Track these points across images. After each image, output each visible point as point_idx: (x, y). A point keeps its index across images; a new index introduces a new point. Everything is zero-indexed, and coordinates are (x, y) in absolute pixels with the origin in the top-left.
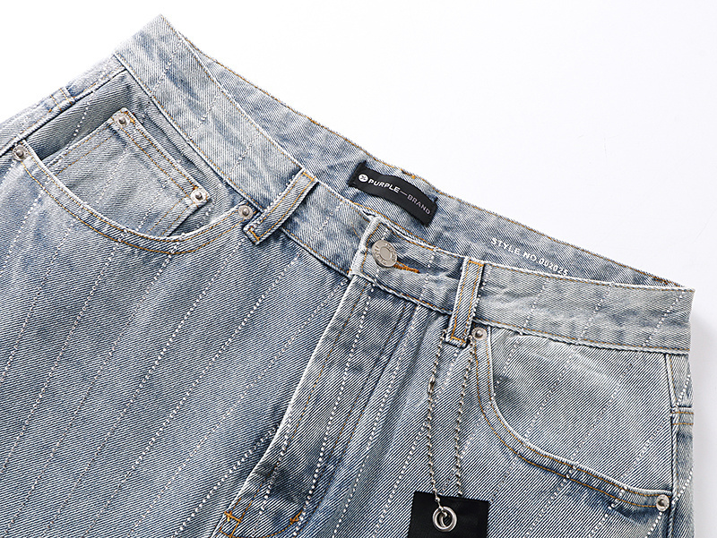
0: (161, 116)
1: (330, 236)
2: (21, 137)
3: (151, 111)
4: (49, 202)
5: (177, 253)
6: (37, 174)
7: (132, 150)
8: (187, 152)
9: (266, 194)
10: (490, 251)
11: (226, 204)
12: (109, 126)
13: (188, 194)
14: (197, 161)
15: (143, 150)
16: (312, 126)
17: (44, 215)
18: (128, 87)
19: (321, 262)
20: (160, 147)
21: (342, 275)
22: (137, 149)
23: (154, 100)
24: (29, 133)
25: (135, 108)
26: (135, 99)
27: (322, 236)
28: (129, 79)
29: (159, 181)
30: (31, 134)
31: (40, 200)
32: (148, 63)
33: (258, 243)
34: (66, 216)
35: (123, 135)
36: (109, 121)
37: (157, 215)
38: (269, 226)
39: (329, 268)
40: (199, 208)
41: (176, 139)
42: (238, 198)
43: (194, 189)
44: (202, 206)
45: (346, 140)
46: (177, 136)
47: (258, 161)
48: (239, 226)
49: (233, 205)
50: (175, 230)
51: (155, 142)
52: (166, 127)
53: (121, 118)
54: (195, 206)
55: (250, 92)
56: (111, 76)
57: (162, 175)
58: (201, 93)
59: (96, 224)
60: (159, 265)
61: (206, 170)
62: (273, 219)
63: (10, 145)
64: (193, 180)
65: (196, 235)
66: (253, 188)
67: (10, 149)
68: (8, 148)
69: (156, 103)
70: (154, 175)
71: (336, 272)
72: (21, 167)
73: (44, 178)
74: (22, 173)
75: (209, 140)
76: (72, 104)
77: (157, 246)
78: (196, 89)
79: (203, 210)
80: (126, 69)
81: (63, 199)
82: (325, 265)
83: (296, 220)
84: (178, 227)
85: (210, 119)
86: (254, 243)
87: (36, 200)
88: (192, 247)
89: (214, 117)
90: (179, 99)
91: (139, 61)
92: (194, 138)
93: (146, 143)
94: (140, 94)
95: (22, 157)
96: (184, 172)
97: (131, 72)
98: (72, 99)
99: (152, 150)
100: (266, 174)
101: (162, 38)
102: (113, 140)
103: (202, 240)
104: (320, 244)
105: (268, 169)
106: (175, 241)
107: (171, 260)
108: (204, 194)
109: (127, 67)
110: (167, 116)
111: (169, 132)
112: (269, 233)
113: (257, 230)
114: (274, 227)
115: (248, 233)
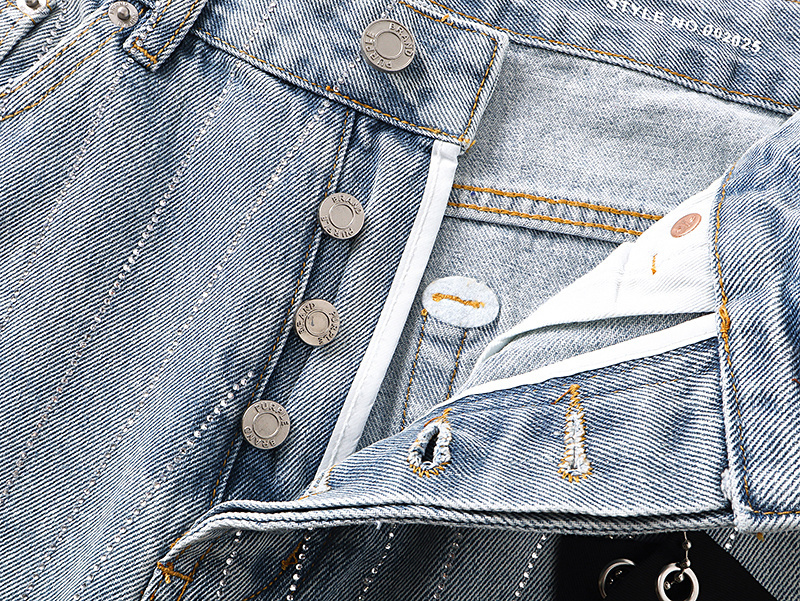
1: (286, 27)
10: (606, 22)
19: (276, 77)
21: (318, 96)
27: (269, 30)
33: (155, 67)
38: (169, 32)
39: (293, 87)
40: (35, 26)
44: (43, 20)
48: (112, 40)
54: (27, 20)
62: (174, 16)
65: (33, 75)
71: (308, 91)
79: (44, 26)
82: (284, 82)
83: (219, 10)
86: (148, 69)
88: (30, 98)
103: (46, 81)
104: (269, 46)
112: (174, 46)
113: (149, 43)
114: (179, 33)
115: (132, 51)
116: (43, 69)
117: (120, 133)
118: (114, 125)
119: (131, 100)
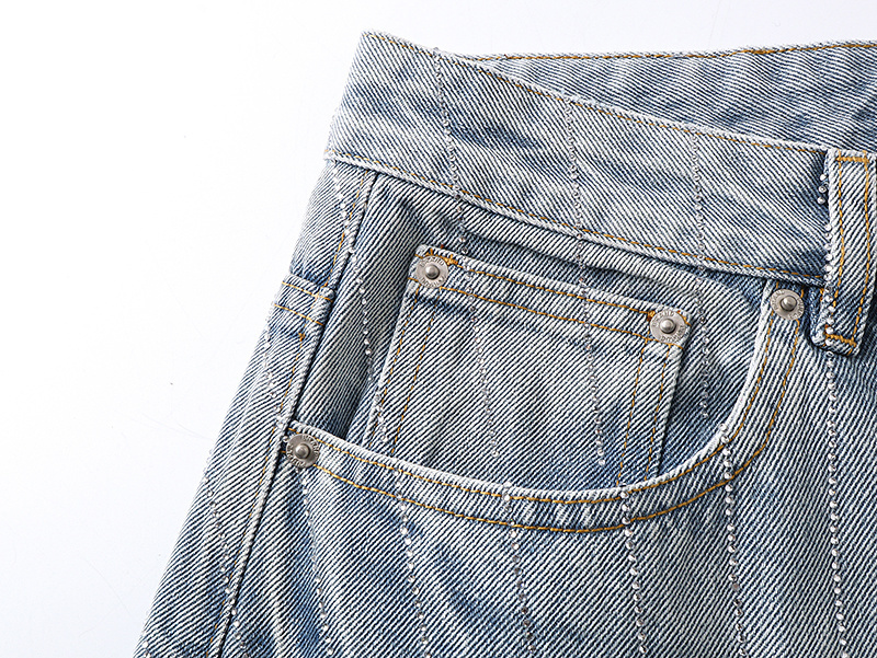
0: (497, 220)
2: (283, 419)
3: (474, 221)
4: (432, 522)
5: (737, 471)
6: (368, 476)
7: (487, 316)
8: (591, 256)
9: (802, 245)
11: (739, 312)
12: (417, 298)
13: (647, 337)
14: (621, 262)
15: (505, 303)
16: (766, 61)
17: (444, 557)
18: (405, 204)
20: (531, 278)
22: (495, 309)
23: (467, 197)
24: (292, 403)
25: (438, 235)
26: (428, 217)
28: (395, 188)
29: (573, 343)
30: (298, 402)
31: (411, 527)
32: (408, 136)
33: (857, 351)
34: (490, 535)
35: (452, 298)
36: (411, 288)
37: (616, 411)
38: (855, 305)
40: (685, 350)
41: (553, 246)
42: (752, 286)
43: (649, 319)
44: (689, 342)
45: (850, 46)
46: (552, 239)
47: (734, 190)
48: (800, 340)
49: (754, 305)
50: (669, 418)
51: (518, 275)
52: (520, 234)
53: (428, 270)
54: (675, 350)
55: (606, 73)
56: (361, 203)
57: (574, 330)
58: (537, 131)
59: (562, 516)
60: (720, 519)
61: (652, 270)
62: (852, 284)
63: (276, 448)
64: (637, 303)
66: (767, 247)
67: (281, 453)
68: (274, 455)
69: (473, 200)
70: (556, 337)
72: (324, 479)
73: (385, 475)
74: (334, 489)
75: (618, 208)
76: (331, 301)
77: (695, 483)
78: (524, 129)
80: (378, 174)
81: (456, 501)
84: (671, 410)
85: (586, 168)
86: (849, 356)
87: (404, 532)
88: (755, 440)
89: (591, 160)
90: (508, 168)
91: (391, 142)
92: (586, 221)
93: (502, 287)
94: (435, 202)
95: (311, 456)
96: (610, 297)
97: (390, 171)
98: (326, 292)
99: (523, 292)
100: (768, 207)
101: (401, 75)
102: (441, 318)
103: (761, 414)
105: (763, 192)
106: (718, 451)
107: (734, 493)
108: (677, 316)
109: (378, 168)
110: (509, 213)
111: (532, 239)
112: (865, 318)
113: (840, 326)
114: (864, 301)
115: (828, 343)
116: (752, 403)
117: (866, 445)
118: (855, 438)
119: (857, 401)
